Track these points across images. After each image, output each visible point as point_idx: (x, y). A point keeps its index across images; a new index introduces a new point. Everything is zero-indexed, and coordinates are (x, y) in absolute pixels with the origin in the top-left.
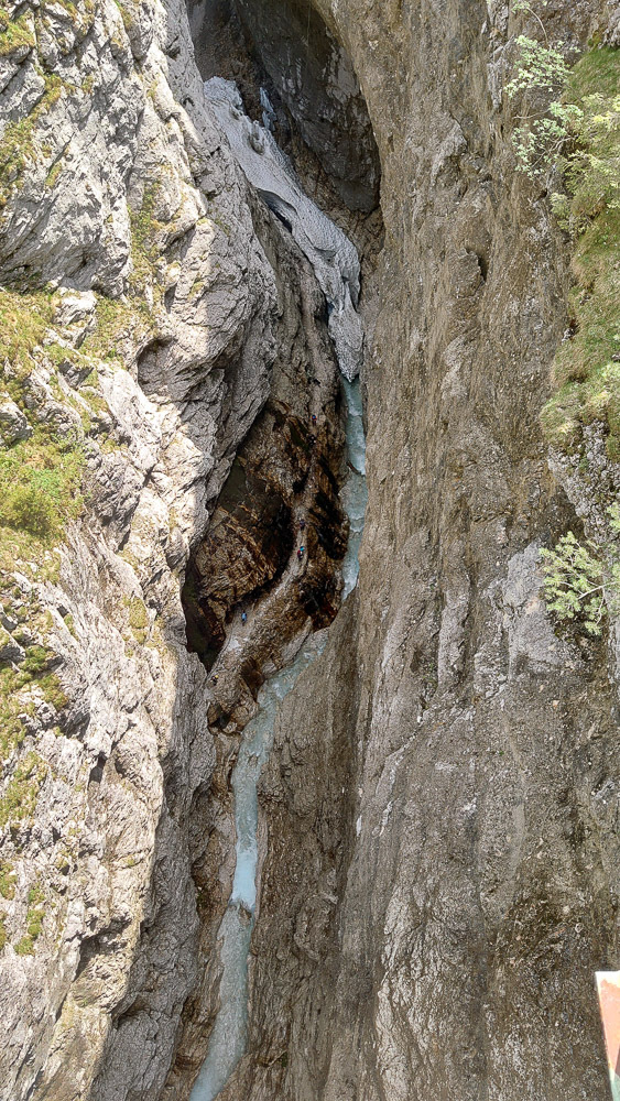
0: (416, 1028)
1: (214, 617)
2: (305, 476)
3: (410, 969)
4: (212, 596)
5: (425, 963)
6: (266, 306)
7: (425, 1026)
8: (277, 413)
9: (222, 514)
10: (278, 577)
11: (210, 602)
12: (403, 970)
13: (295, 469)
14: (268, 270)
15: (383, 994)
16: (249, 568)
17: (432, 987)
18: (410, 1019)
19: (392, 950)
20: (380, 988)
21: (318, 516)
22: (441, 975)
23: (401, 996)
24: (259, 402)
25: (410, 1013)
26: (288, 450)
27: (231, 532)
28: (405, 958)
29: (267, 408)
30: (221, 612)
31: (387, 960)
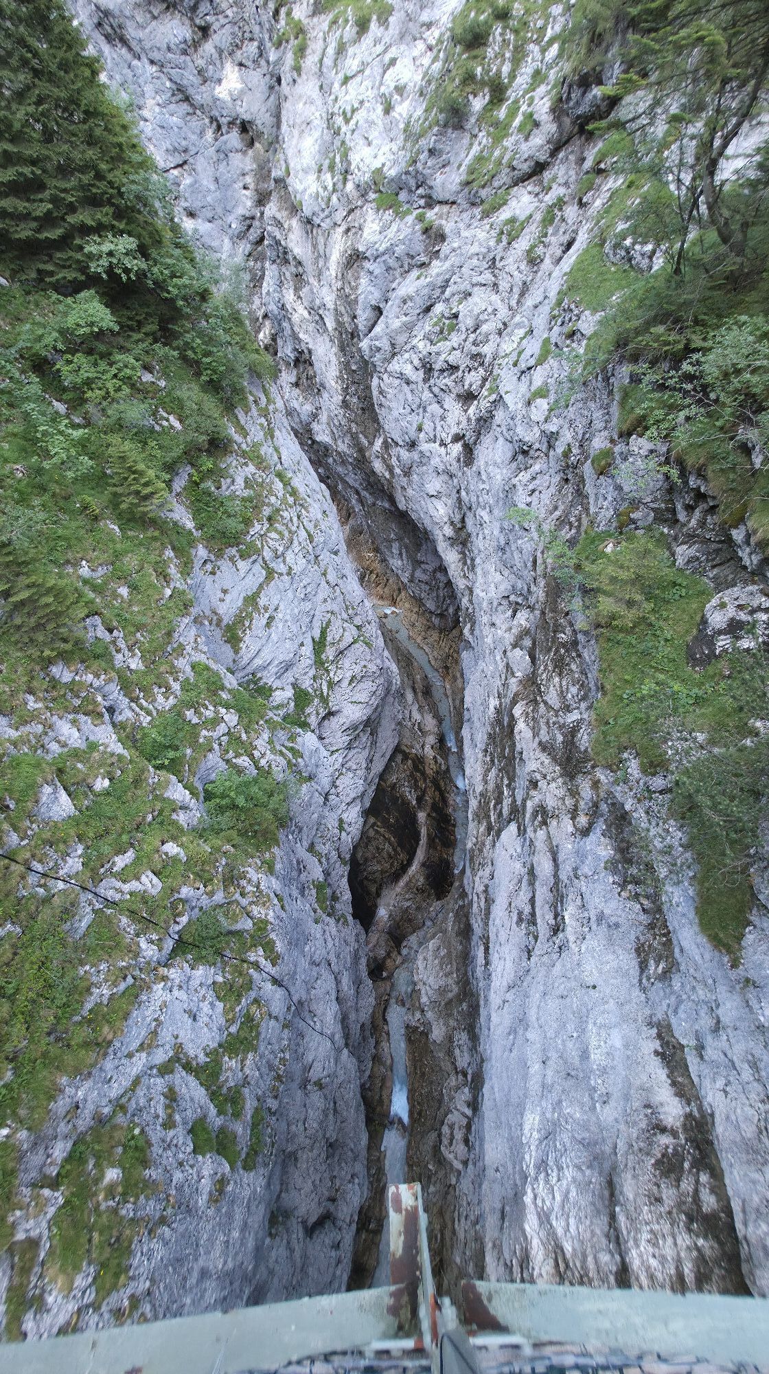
0: (560, 1231)
1: (369, 893)
2: (424, 792)
3: (548, 1175)
4: (366, 878)
5: (560, 1169)
6: (394, 688)
7: (567, 1230)
8: (404, 753)
9: (372, 820)
10: (410, 863)
11: (365, 882)
12: (542, 1176)
13: (416, 787)
14: (394, 668)
15: (528, 1199)
16: (390, 857)
17: (568, 1192)
18: (554, 1223)
19: (530, 1159)
20: (525, 1193)
21: (434, 818)
22: (574, 1180)
23: (543, 1201)
24: (392, 746)
25: (553, 1217)
26: (412, 775)
27: (377, 832)
28: (542, 1165)
29: (397, 750)
30: (373, 889)
31: (528, 1167)
